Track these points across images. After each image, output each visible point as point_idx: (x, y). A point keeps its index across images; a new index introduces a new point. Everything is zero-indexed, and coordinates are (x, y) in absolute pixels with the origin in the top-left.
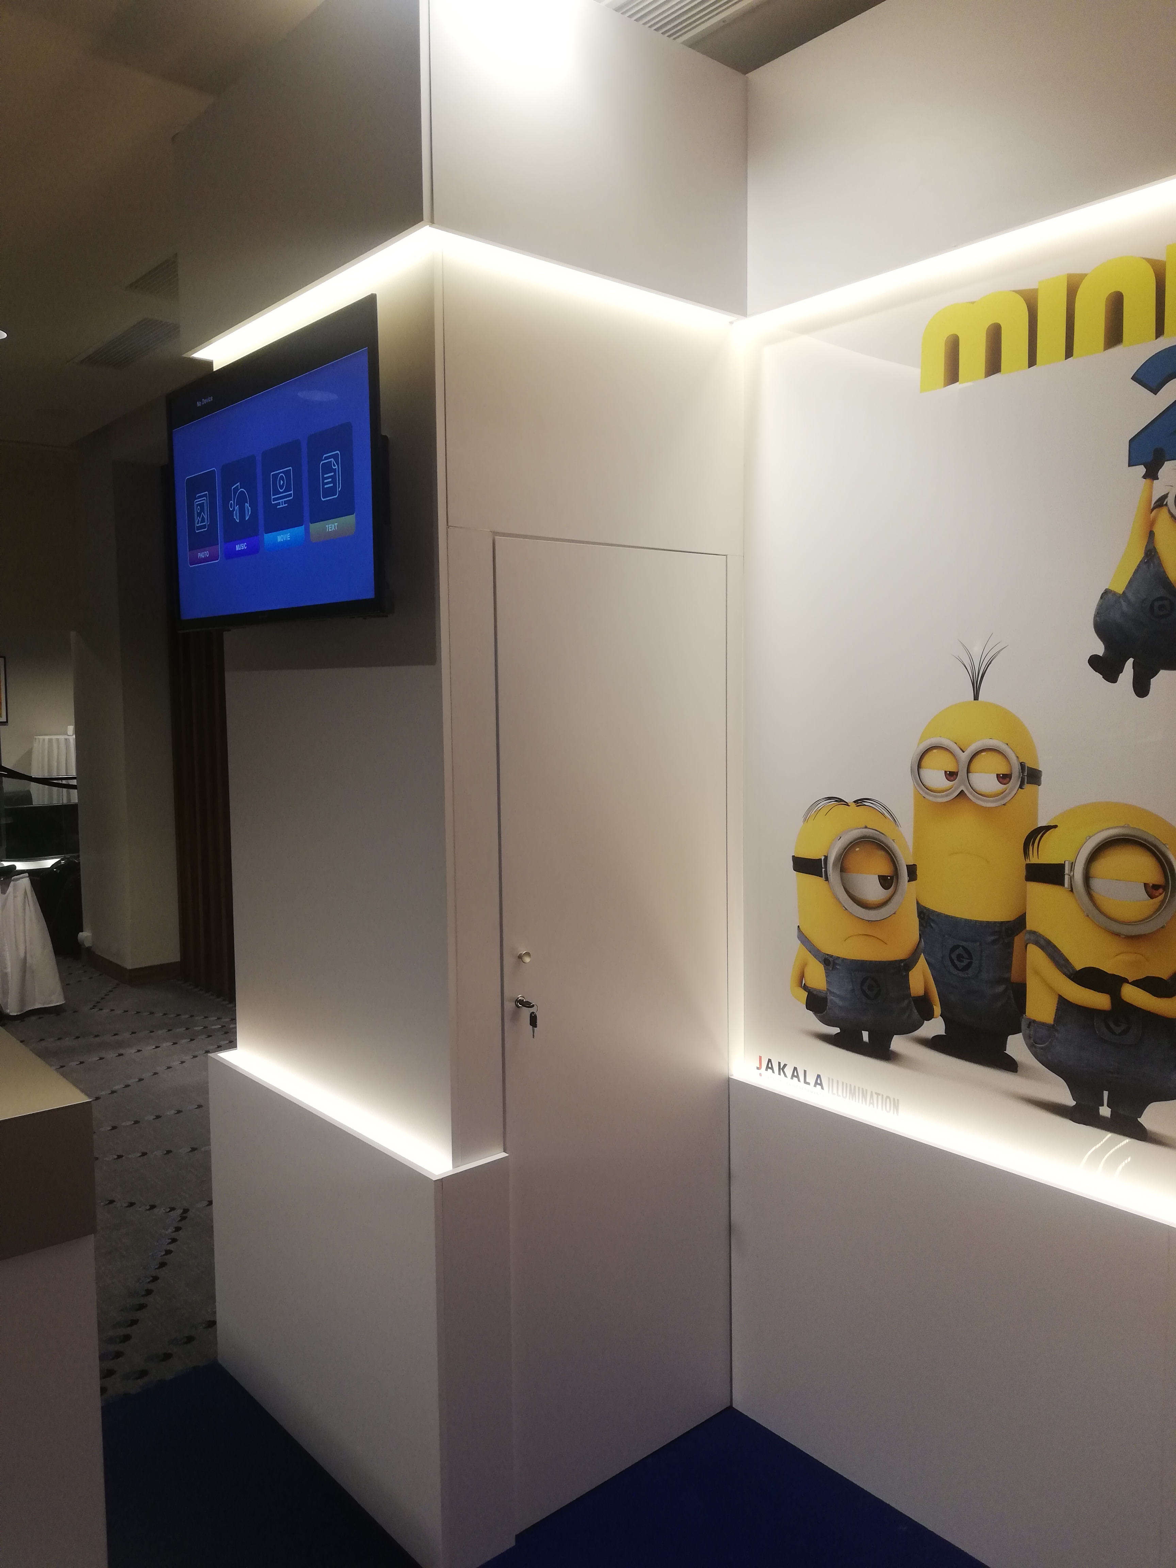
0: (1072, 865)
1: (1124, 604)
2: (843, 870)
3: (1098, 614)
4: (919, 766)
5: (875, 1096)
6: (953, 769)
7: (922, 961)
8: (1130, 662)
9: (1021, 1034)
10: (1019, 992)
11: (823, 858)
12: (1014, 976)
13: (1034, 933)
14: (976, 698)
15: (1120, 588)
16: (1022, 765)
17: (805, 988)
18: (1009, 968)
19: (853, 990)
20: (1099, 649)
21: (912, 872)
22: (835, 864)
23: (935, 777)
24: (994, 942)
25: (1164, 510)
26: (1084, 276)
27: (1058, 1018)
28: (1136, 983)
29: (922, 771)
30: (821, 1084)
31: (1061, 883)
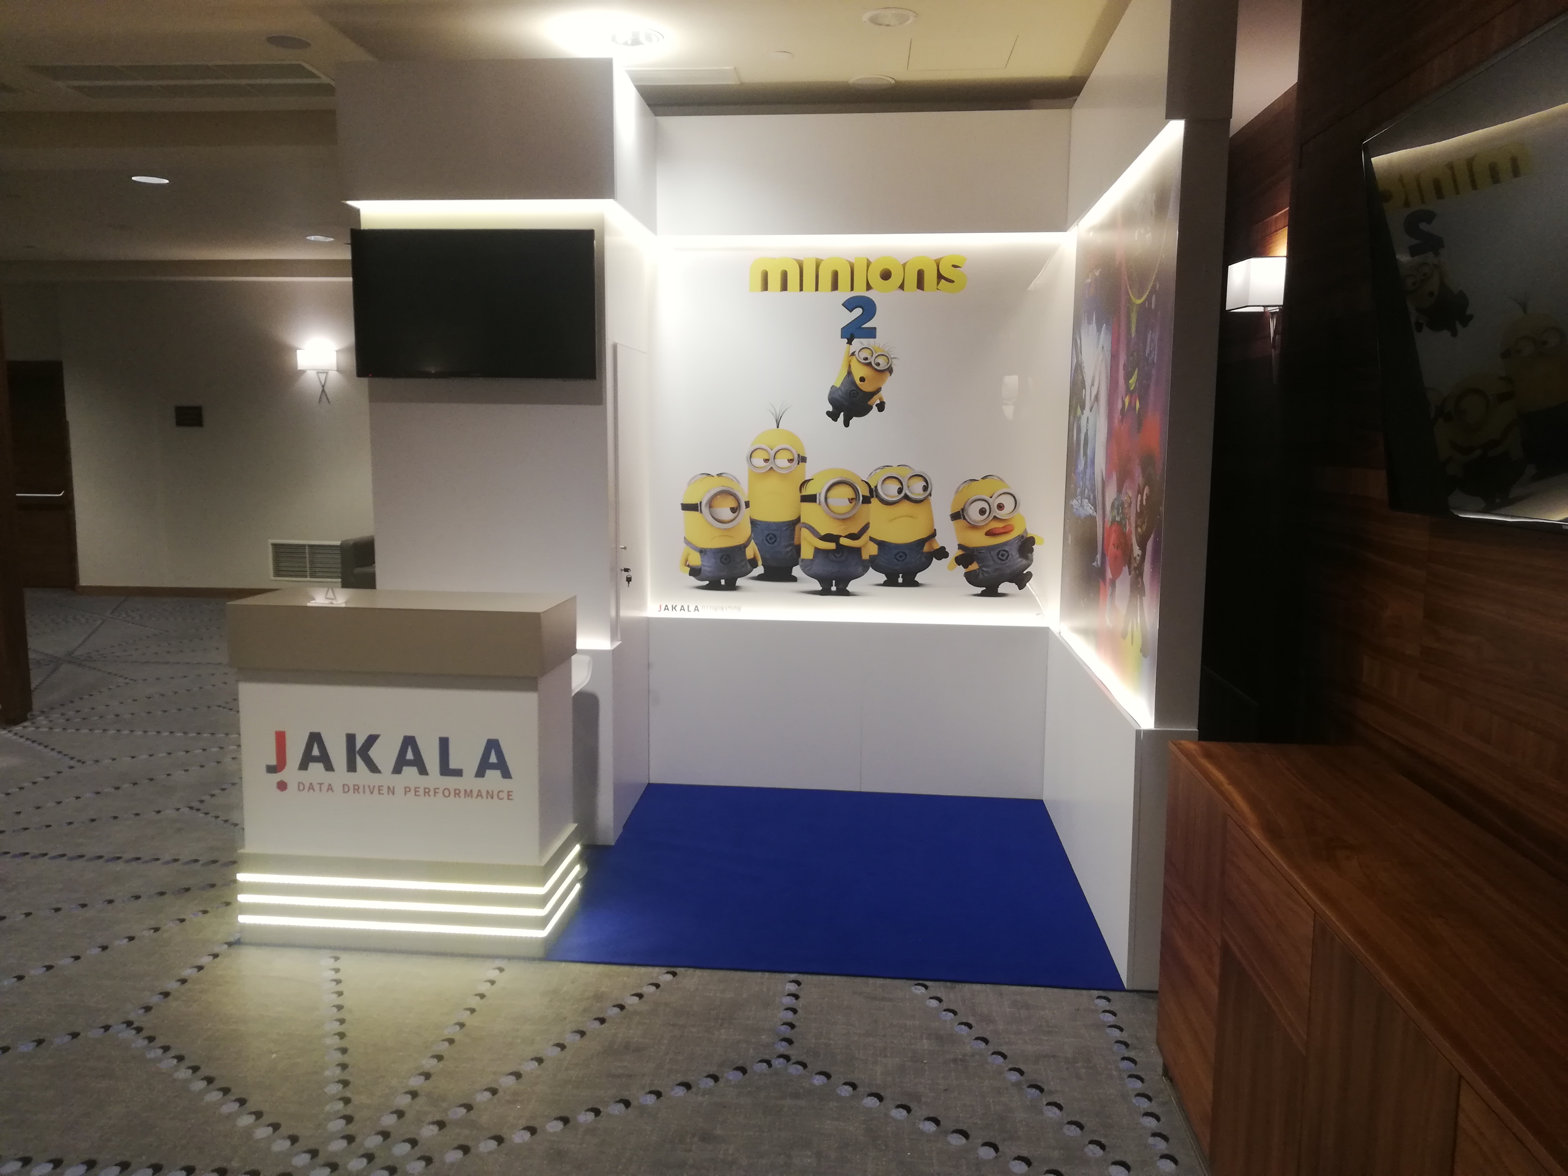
0: (820, 494)
1: (840, 391)
2: (710, 507)
3: (829, 395)
4: (751, 457)
5: (728, 608)
6: (767, 458)
7: (753, 543)
8: (842, 413)
9: (798, 566)
10: (798, 549)
11: (699, 503)
12: (796, 542)
13: (804, 523)
14: (778, 427)
15: (838, 385)
16: (799, 455)
17: (688, 566)
18: (793, 539)
19: (716, 562)
20: (830, 409)
21: (747, 504)
22: (706, 504)
23: (758, 461)
24: (787, 529)
25: (854, 356)
26: (822, 260)
27: (815, 556)
28: (845, 537)
29: (752, 459)
30: (698, 610)
31: (815, 502)
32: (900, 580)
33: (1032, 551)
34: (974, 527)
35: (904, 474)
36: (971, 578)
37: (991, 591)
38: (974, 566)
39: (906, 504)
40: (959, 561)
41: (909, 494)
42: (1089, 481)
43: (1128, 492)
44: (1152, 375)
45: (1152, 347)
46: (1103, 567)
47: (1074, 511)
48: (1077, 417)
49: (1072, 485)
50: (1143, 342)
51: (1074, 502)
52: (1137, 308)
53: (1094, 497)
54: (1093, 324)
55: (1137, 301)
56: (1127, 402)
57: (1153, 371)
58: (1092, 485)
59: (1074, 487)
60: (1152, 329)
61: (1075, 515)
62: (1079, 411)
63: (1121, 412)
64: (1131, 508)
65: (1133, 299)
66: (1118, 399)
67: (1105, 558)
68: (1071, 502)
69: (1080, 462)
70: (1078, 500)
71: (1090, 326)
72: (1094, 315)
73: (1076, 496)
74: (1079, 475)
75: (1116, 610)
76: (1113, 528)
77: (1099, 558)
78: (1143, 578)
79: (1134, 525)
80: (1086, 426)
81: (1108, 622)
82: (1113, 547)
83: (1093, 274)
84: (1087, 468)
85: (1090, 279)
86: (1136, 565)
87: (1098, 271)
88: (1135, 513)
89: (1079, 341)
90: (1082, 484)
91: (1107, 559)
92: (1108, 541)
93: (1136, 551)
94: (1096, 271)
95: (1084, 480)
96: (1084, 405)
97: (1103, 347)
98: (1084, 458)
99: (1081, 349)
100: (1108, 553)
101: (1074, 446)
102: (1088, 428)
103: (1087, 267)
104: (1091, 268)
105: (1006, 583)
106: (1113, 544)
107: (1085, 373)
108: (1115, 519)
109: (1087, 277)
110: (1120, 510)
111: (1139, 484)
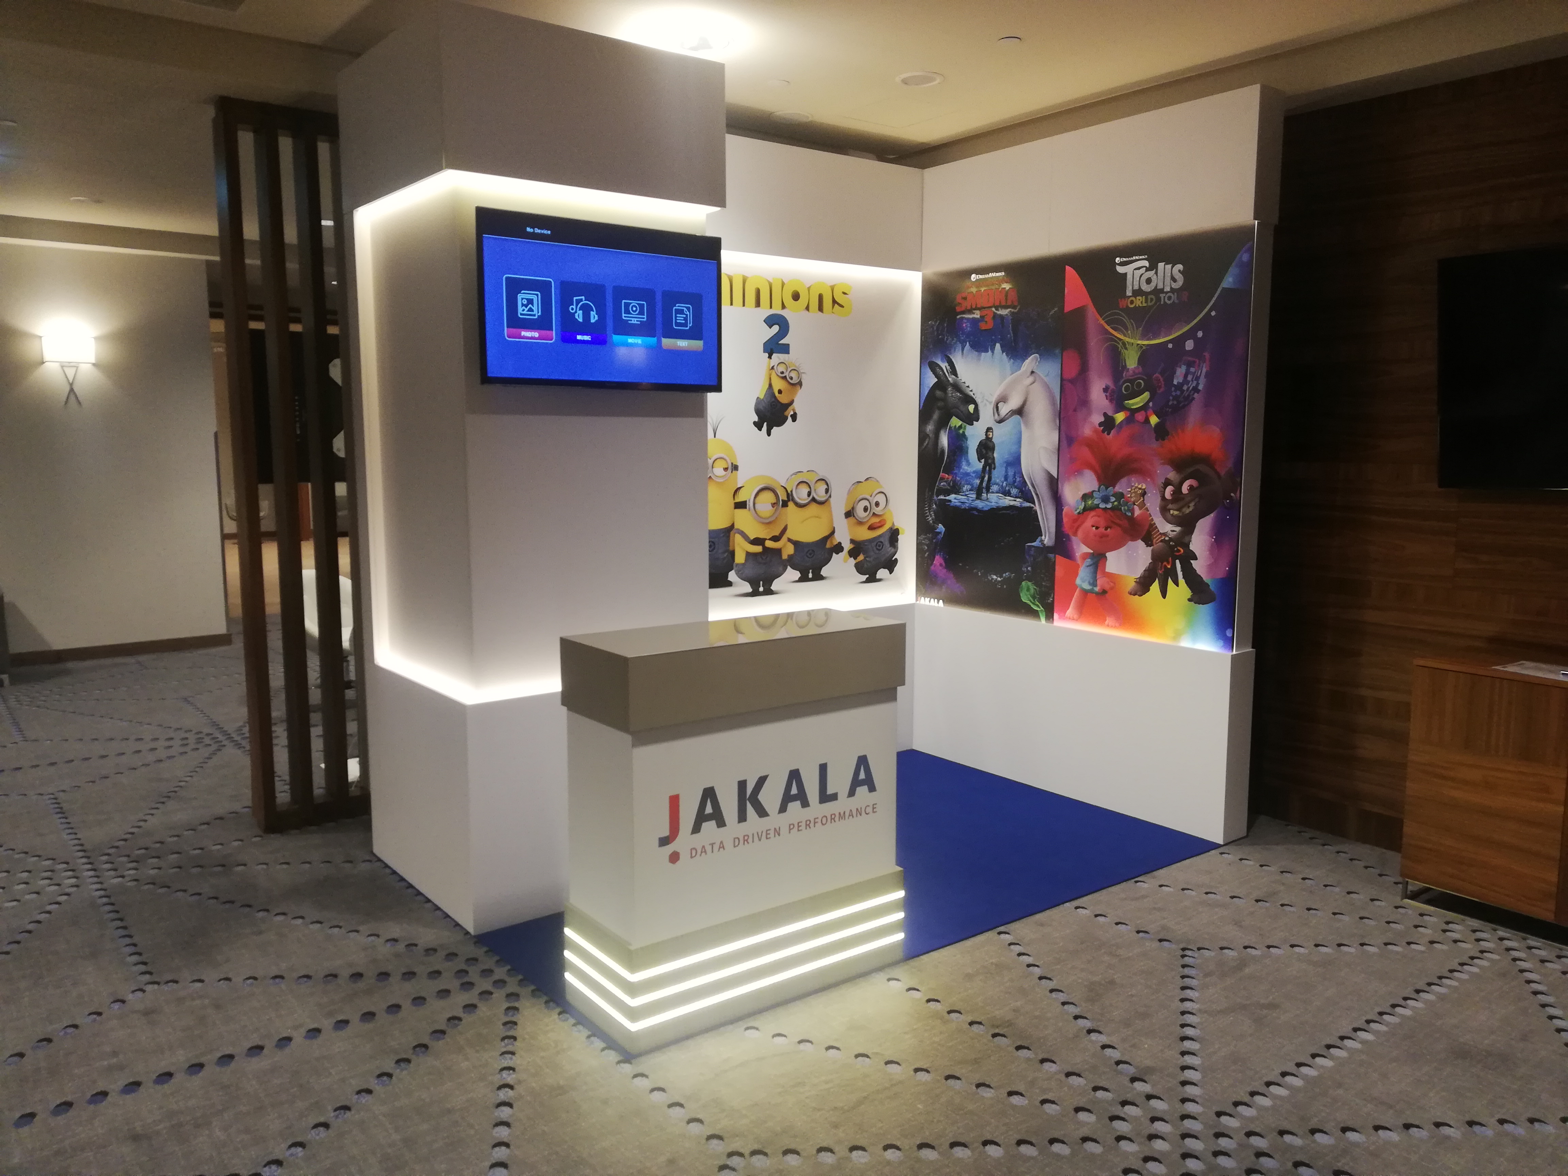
0: (750, 501)
1: (763, 403)
3: (755, 406)
8: (765, 423)
18: (729, 545)
24: (723, 536)
25: (773, 370)
32: (810, 576)
33: (897, 540)
34: (860, 523)
35: (811, 479)
36: (860, 568)
37: (872, 579)
38: (861, 557)
39: (814, 506)
40: (853, 553)
41: (815, 496)
42: (1003, 479)
43: (1136, 485)
44: (1193, 399)
45: (1190, 378)
46: (1062, 545)
47: (952, 504)
48: (950, 427)
49: (940, 483)
50: (1162, 373)
51: (952, 497)
52: (1142, 347)
53: (1021, 491)
54: (993, 352)
55: (1139, 342)
56: (1120, 417)
57: (1196, 395)
58: (1015, 482)
59: (949, 484)
60: (1189, 365)
61: (956, 508)
62: (955, 422)
63: (1100, 424)
64: (1145, 496)
65: (1127, 339)
66: (1089, 413)
67: (1069, 539)
68: (942, 497)
69: (969, 464)
70: (966, 495)
71: (983, 354)
72: (998, 346)
73: (957, 492)
74: (967, 474)
75: (1110, 576)
76: (1093, 513)
77: (1048, 539)
78: (1189, 547)
79: (1158, 509)
80: (986, 435)
81: (1087, 586)
82: (1094, 528)
83: (985, 312)
84: (994, 469)
85: (977, 315)
86: (1167, 538)
87: (1004, 310)
88: (1159, 500)
89: (947, 364)
90: (978, 481)
91: (1074, 538)
92: (1076, 525)
93: (1167, 528)
94: (997, 310)
95: (986, 478)
96: (972, 418)
97: (1032, 372)
98: (983, 461)
99: (954, 372)
100: (1075, 534)
101: (943, 451)
102: (990, 436)
103: (967, 305)
104: (979, 306)
105: (882, 570)
106: (1093, 526)
107: (971, 391)
108: (1097, 506)
109: (963, 312)
110: (1113, 499)
111: (1167, 479)
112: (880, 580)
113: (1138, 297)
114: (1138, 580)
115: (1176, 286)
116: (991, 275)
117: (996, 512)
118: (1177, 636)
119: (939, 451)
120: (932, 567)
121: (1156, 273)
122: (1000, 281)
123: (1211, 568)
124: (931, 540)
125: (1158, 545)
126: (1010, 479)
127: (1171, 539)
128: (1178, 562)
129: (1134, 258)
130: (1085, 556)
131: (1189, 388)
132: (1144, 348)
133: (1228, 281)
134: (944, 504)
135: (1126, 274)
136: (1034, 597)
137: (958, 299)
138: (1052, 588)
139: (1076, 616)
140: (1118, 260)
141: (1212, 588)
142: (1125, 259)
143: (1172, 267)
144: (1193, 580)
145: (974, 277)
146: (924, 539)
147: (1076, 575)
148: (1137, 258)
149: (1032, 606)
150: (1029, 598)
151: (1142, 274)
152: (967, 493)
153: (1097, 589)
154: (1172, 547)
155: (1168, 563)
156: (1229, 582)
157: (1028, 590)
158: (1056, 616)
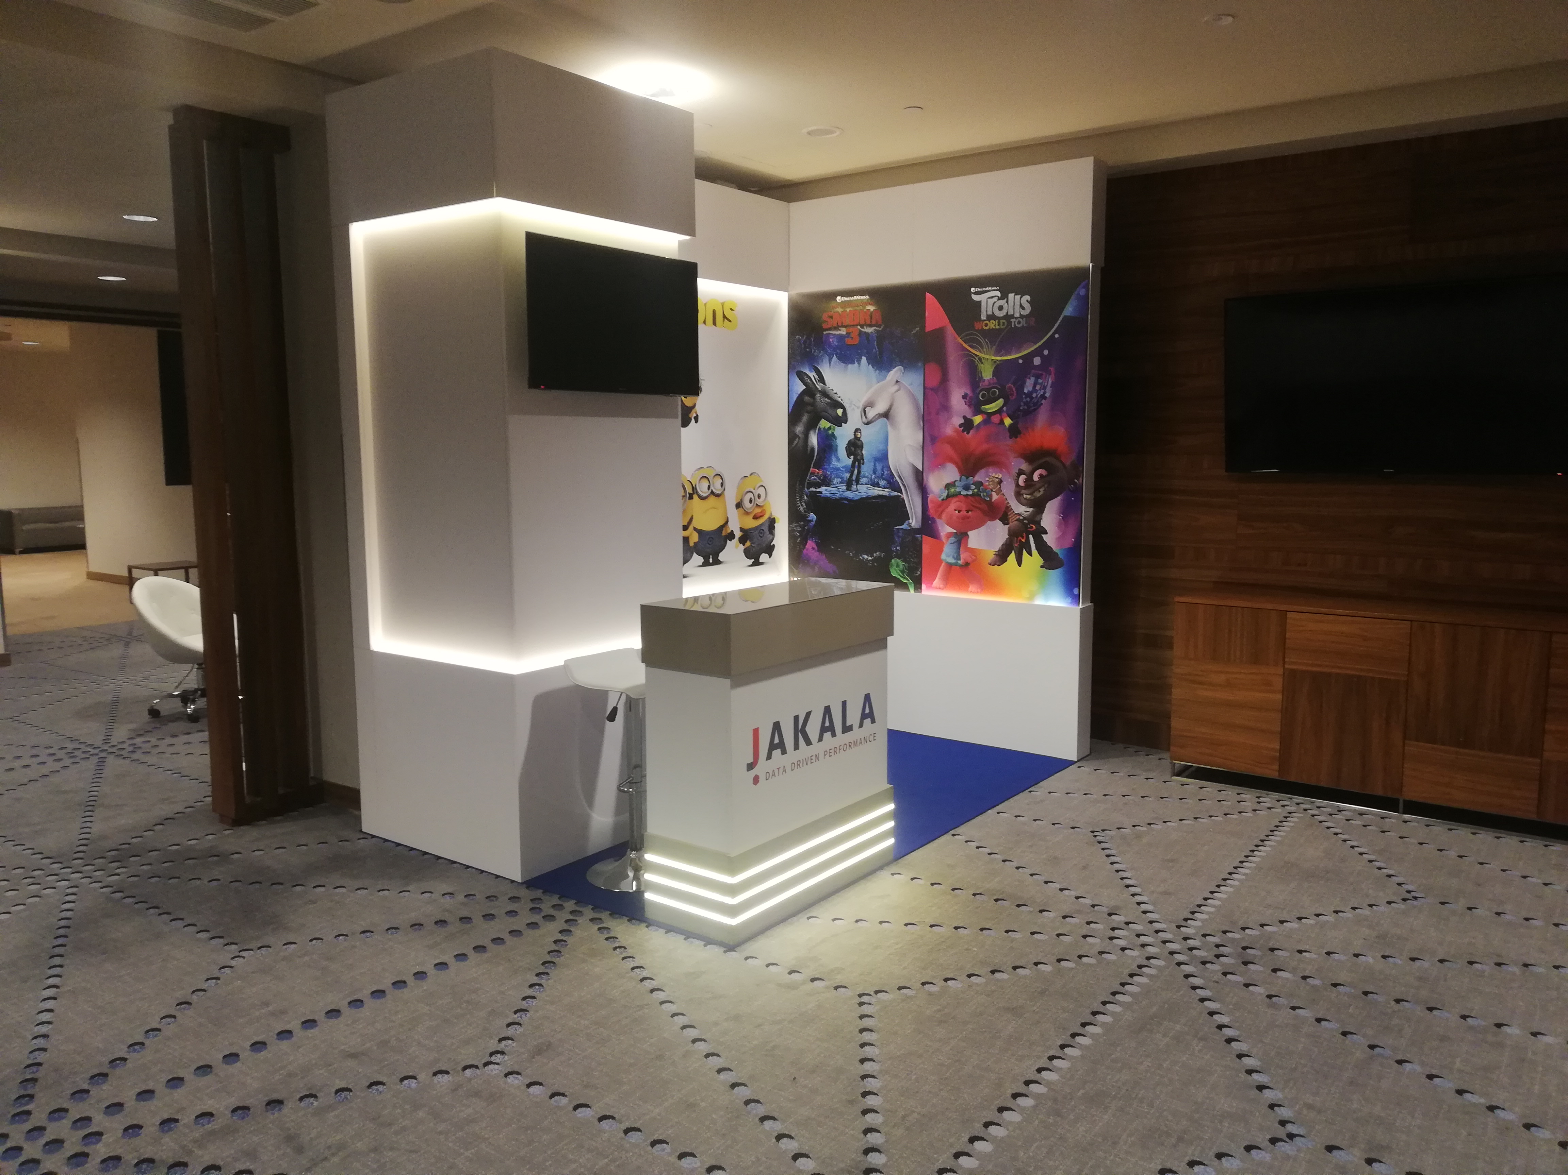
32: (711, 560)
33: (774, 528)
34: (747, 513)
35: (710, 474)
36: (748, 554)
37: (757, 563)
38: (748, 544)
39: (712, 498)
40: (742, 540)
41: (714, 490)
42: (872, 473)
43: (994, 475)
44: (1042, 404)
45: (1038, 387)
46: (928, 527)
47: (822, 495)
48: (820, 429)
49: (810, 477)
50: (1014, 384)
51: (823, 489)
52: (995, 362)
53: (889, 482)
54: (859, 364)
55: (994, 358)
56: (978, 419)
57: (1043, 402)
58: (883, 475)
59: (819, 478)
60: (1037, 377)
61: (827, 499)
62: (824, 424)
63: (961, 426)
64: (1002, 484)
65: (982, 355)
66: (950, 417)
67: (934, 521)
68: (813, 489)
69: (838, 460)
70: (836, 487)
71: (850, 365)
72: (864, 358)
73: (828, 485)
74: (838, 469)
75: (972, 551)
76: (955, 500)
77: (915, 521)
78: (1040, 524)
79: (1013, 494)
80: (855, 435)
81: (951, 560)
82: (957, 512)
83: (851, 329)
84: (863, 464)
85: (843, 331)
86: (1021, 518)
87: (869, 328)
88: (1013, 487)
89: (815, 374)
90: (848, 475)
91: (938, 521)
92: (940, 509)
93: (1021, 510)
94: (862, 327)
95: (856, 472)
96: (841, 421)
97: (897, 382)
98: (852, 457)
99: (822, 380)
100: (940, 517)
101: (813, 449)
102: (859, 436)
103: (834, 322)
104: (845, 324)
105: (763, 554)
106: (955, 510)
107: (839, 397)
108: (959, 493)
109: (830, 329)
110: (973, 487)
111: (1020, 469)
112: (762, 564)
113: (991, 321)
114: (997, 553)
115: (1023, 313)
116: (855, 298)
117: (866, 501)
118: (1032, 596)
119: (809, 449)
120: (805, 551)
121: (1007, 302)
122: (865, 303)
123: (1059, 539)
124: (803, 527)
125: (1014, 524)
126: (879, 472)
127: (1025, 518)
128: (1031, 536)
129: (987, 289)
130: (949, 535)
131: (1037, 395)
132: (998, 363)
133: (1069, 310)
134: (815, 496)
135: (981, 301)
136: (903, 572)
137: (824, 317)
138: (919, 563)
139: (942, 586)
140: (973, 290)
141: (1061, 556)
142: (979, 290)
143: (1021, 298)
144: (1045, 551)
145: (839, 299)
146: (796, 527)
147: (942, 551)
148: (990, 288)
149: (902, 579)
150: (897, 573)
151: (995, 302)
152: (837, 485)
153: (960, 562)
154: (1026, 525)
155: (1023, 538)
156: (1074, 551)
157: (898, 566)
158: (924, 586)
